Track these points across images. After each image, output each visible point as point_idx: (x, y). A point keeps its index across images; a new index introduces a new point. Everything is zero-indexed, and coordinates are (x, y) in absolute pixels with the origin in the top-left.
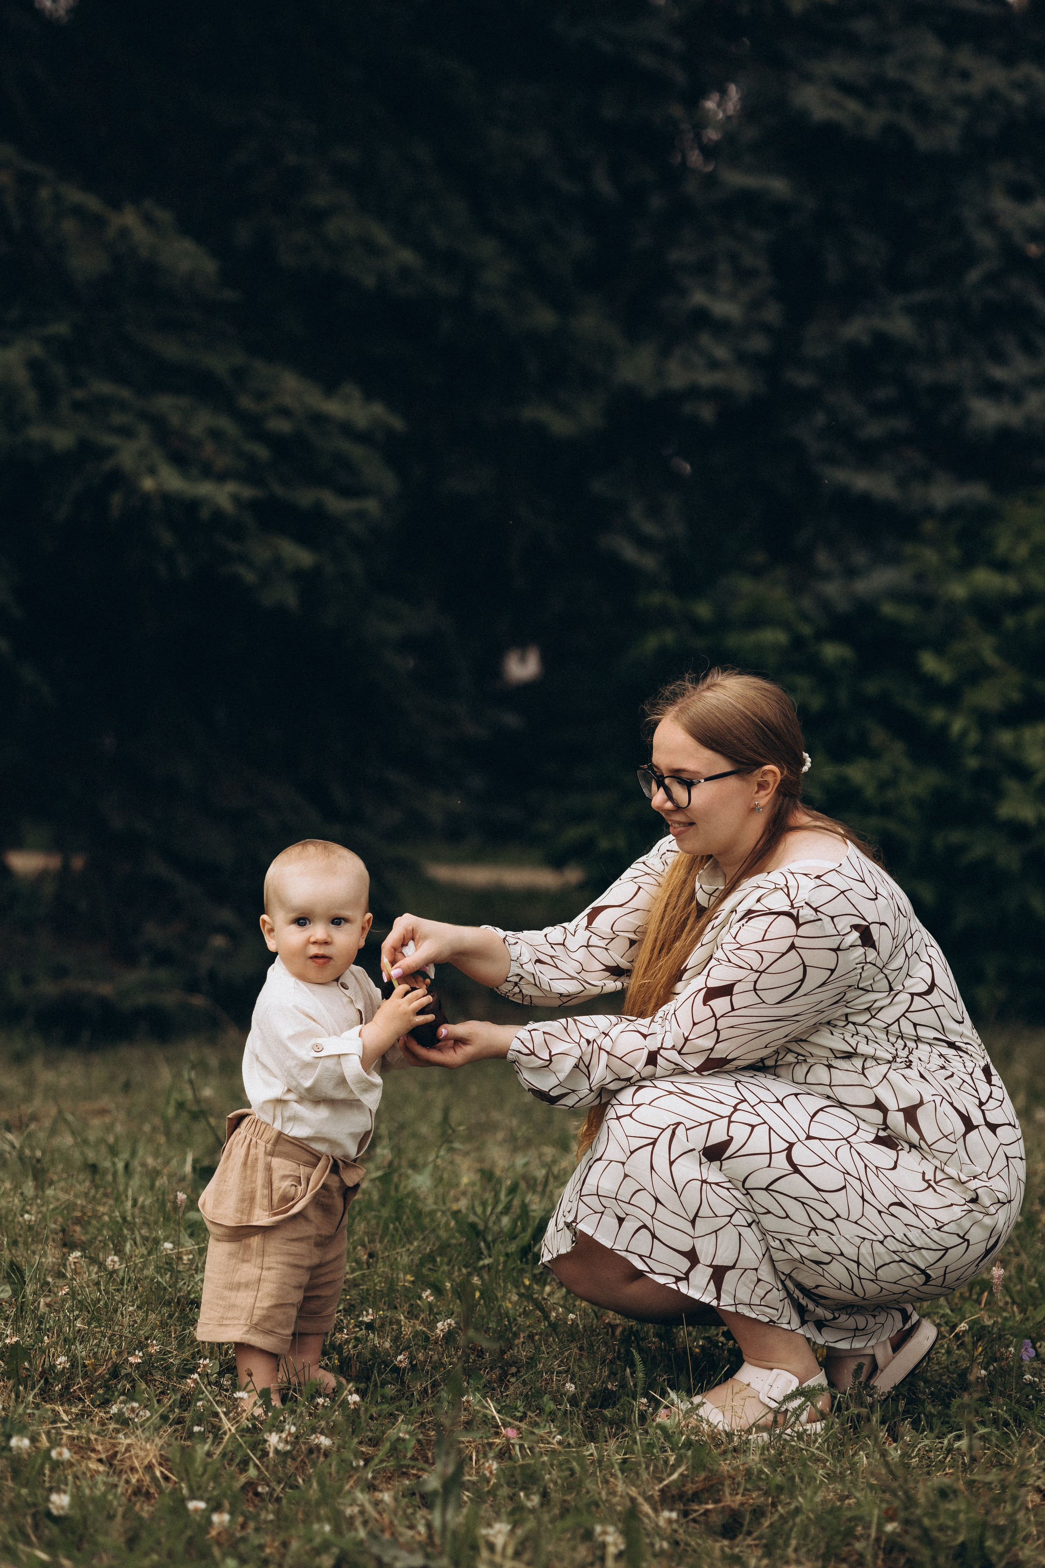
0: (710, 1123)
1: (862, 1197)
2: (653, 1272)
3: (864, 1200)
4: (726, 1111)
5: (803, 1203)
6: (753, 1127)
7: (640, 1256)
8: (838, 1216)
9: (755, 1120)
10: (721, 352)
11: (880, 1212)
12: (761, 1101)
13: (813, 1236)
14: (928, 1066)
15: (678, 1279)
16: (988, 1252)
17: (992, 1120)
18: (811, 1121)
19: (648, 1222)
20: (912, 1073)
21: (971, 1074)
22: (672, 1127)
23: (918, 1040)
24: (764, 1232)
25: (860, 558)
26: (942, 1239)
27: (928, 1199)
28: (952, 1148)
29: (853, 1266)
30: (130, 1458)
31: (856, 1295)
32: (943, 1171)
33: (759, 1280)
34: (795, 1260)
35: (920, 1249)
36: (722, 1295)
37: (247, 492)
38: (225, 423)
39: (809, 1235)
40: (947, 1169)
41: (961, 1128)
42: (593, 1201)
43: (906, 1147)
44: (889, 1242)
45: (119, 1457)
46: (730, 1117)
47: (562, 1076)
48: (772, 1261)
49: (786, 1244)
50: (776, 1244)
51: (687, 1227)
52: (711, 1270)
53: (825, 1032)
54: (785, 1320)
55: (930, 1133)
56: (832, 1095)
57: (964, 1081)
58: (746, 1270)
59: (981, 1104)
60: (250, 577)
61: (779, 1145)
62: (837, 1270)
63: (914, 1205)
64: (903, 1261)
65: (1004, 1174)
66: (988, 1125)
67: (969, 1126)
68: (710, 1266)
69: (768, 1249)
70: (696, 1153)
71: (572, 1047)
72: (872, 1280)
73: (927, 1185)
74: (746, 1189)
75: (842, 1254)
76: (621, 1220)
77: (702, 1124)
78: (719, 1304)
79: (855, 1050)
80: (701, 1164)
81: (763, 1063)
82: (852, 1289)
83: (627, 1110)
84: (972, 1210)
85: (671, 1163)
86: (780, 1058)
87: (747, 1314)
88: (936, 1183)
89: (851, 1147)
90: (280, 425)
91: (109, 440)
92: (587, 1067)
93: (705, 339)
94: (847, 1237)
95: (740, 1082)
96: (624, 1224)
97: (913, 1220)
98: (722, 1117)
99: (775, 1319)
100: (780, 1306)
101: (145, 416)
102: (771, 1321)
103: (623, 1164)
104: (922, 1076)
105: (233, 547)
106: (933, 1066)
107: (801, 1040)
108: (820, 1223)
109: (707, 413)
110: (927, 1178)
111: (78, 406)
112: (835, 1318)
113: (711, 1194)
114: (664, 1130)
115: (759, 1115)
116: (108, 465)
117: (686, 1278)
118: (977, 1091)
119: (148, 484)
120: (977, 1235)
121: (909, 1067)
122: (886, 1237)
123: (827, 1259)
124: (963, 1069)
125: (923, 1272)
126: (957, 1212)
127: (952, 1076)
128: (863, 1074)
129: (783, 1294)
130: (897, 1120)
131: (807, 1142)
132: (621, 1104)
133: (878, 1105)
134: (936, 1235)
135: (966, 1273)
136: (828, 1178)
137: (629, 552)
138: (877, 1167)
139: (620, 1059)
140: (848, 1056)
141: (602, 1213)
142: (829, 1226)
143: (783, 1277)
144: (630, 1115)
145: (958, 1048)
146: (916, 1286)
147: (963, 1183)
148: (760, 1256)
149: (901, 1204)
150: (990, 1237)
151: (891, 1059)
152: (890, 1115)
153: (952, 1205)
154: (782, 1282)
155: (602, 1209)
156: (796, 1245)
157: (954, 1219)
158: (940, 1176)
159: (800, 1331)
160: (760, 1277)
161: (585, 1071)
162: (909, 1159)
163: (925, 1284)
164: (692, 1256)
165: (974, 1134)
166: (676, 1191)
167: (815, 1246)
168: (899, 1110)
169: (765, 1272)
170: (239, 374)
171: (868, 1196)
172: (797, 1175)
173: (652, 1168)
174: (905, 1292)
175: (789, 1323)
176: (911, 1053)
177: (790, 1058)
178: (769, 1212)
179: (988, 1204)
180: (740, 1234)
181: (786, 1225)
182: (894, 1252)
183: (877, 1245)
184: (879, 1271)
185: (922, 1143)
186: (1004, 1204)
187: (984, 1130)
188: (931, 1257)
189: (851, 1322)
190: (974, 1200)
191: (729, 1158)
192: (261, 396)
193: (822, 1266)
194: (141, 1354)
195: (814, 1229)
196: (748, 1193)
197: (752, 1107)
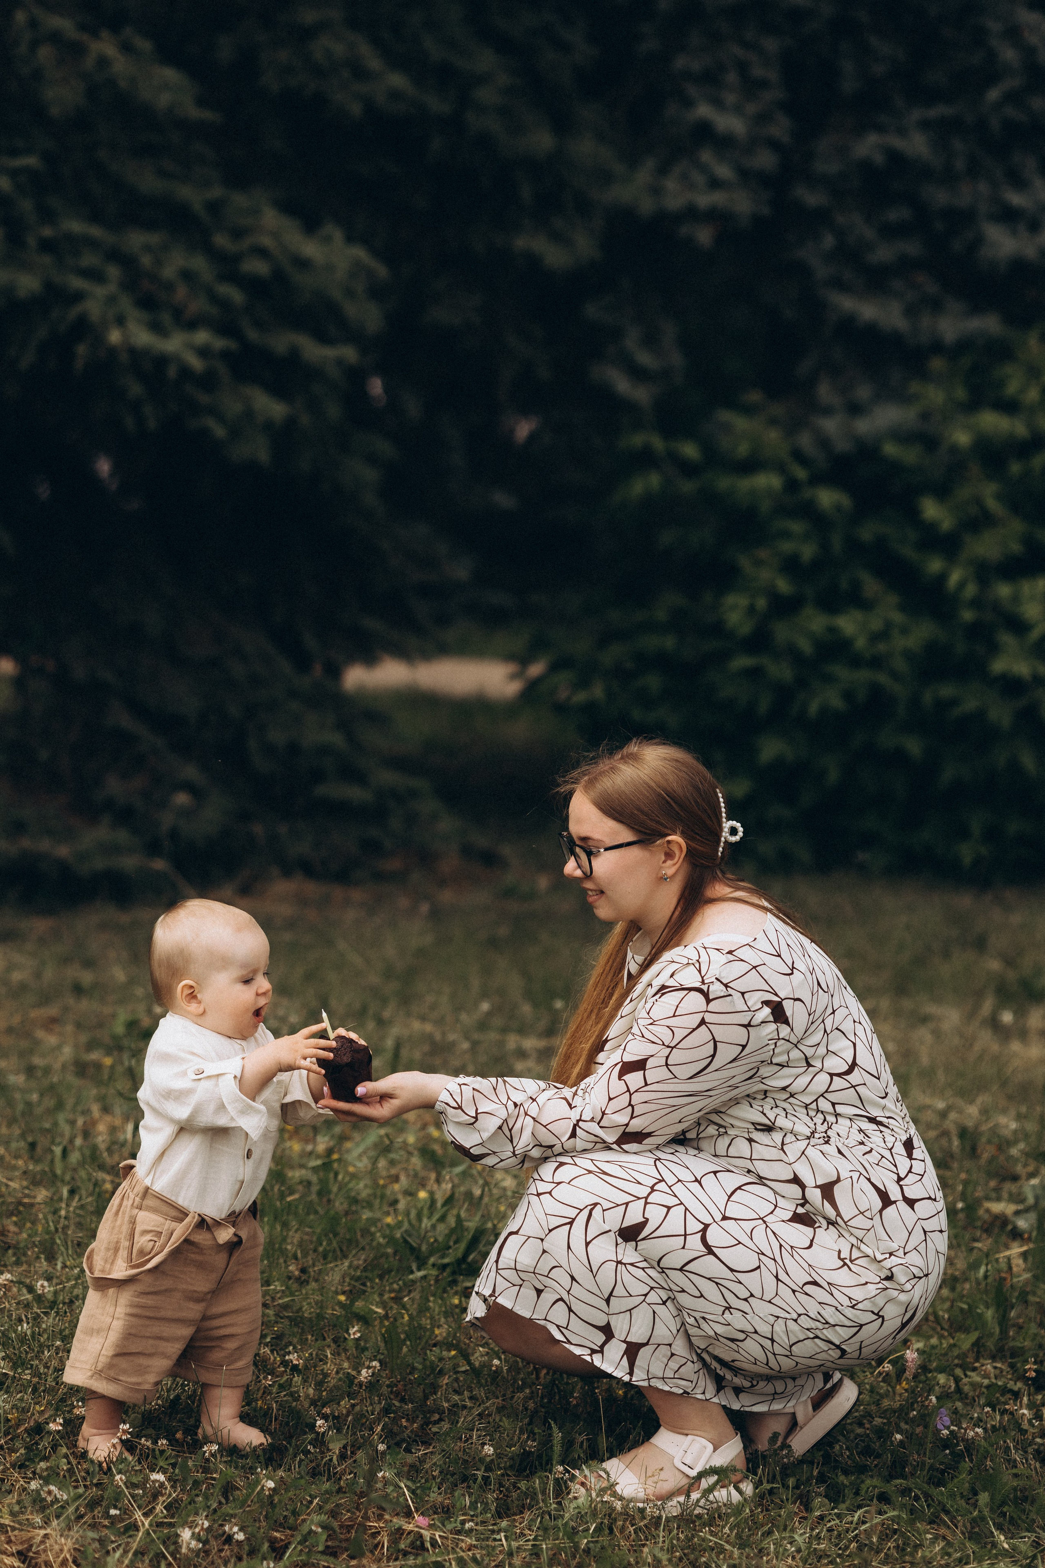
0: (627, 1204)
1: (776, 1277)
2: (569, 1342)
3: (778, 1280)
4: (643, 1191)
5: (717, 1284)
6: (669, 1208)
7: (558, 1326)
8: (752, 1295)
9: (671, 1201)
10: (724, 171)
11: (794, 1291)
12: (679, 1181)
13: (727, 1315)
14: (846, 1142)
15: (593, 1351)
16: (904, 1325)
17: (910, 1195)
18: (728, 1200)
19: (565, 1296)
20: (830, 1149)
21: (890, 1150)
22: (589, 1208)
23: (837, 1115)
24: (680, 1309)
25: (863, 392)
26: (856, 1316)
27: (842, 1277)
28: (868, 1224)
29: (767, 1344)
30: (45, 1551)
31: (772, 1369)
32: (859, 1248)
33: (673, 1355)
34: (710, 1337)
35: (834, 1326)
36: (635, 1370)
37: (219, 343)
38: (199, 263)
39: (723, 1314)
40: (863, 1247)
41: (878, 1203)
42: (510, 1274)
43: (824, 1223)
44: (803, 1320)
45: (34, 1549)
46: (646, 1198)
47: (486, 1135)
48: (688, 1336)
49: (701, 1321)
50: (691, 1321)
51: (603, 1305)
52: (625, 1345)
53: (745, 1106)
54: (699, 1390)
55: (847, 1209)
56: (753, 1169)
57: (883, 1157)
58: (659, 1345)
59: (900, 1179)
60: (219, 432)
61: (694, 1226)
62: (752, 1348)
63: (828, 1283)
64: (817, 1337)
65: (922, 1248)
66: (906, 1200)
67: (886, 1201)
68: (624, 1341)
69: (683, 1324)
70: (612, 1234)
71: (497, 1109)
72: (787, 1356)
73: (842, 1263)
74: (662, 1268)
75: (756, 1332)
76: (539, 1292)
77: (618, 1205)
78: (631, 1379)
79: (774, 1124)
80: (617, 1244)
81: (685, 1136)
82: (767, 1364)
83: (548, 1187)
84: (887, 1288)
85: (587, 1244)
86: (701, 1130)
87: (661, 1387)
88: (851, 1261)
89: (767, 1226)
90: (258, 267)
91: (77, 283)
92: (510, 1130)
93: (706, 156)
94: (761, 1315)
95: (659, 1159)
96: (543, 1295)
97: (828, 1299)
98: (639, 1198)
99: (689, 1390)
100: (694, 1378)
101: (115, 255)
102: (685, 1392)
103: (542, 1240)
104: (840, 1152)
105: (204, 399)
106: (851, 1142)
107: (721, 1112)
108: (735, 1302)
109: (704, 236)
110: (842, 1256)
111: (46, 246)
112: (753, 1386)
113: (626, 1276)
114: (581, 1210)
115: (676, 1196)
116: (74, 312)
117: (601, 1351)
118: (896, 1166)
119: (115, 337)
120: (892, 1313)
121: (827, 1142)
122: (799, 1315)
123: (742, 1336)
124: (883, 1145)
125: (838, 1347)
126: (872, 1289)
127: (870, 1151)
128: (782, 1149)
129: (698, 1366)
130: (815, 1195)
131: (723, 1223)
132: (542, 1180)
133: (796, 1180)
134: (849, 1312)
135: (882, 1347)
136: (742, 1258)
137: (622, 385)
138: (792, 1247)
139: (545, 1127)
140: (769, 1129)
141: (521, 1286)
142: (744, 1306)
143: (699, 1351)
144: (550, 1193)
145: (880, 1123)
146: (832, 1359)
147: (879, 1262)
148: (675, 1332)
149: (815, 1283)
150: (906, 1311)
151: (809, 1134)
152: (808, 1191)
153: (867, 1283)
154: (698, 1355)
155: (521, 1282)
156: (710, 1323)
157: (868, 1297)
158: (856, 1254)
159: (715, 1400)
160: (673, 1352)
161: (508, 1133)
162: (826, 1237)
163: (841, 1357)
164: (607, 1331)
165: (891, 1209)
166: (592, 1271)
167: (729, 1325)
168: (817, 1187)
169: (680, 1347)
170: (214, 207)
171: (782, 1276)
172: (711, 1257)
173: (569, 1247)
174: (822, 1365)
175: (704, 1393)
176: (829, 1128)
177: (712, 1130)
178: (683, 1291)
179: (903, 1281)
180: (654, 1312)
181: (700, 1304)
182: (808, 1329)
183: (791, 1324)
184: (793, 1348)
185: (839, 1219)
186: (920, 1278)
187: (902, 1205)
188: (845, 1333)
189: (770, 1389)
190: (890, 1278)
191: (644, 1239)
192: (238, 234)
193: (738, 1343)
194: (61, 1421)
195: (729, 1308)
196: (663, 1272)
197: (670, 1187)
